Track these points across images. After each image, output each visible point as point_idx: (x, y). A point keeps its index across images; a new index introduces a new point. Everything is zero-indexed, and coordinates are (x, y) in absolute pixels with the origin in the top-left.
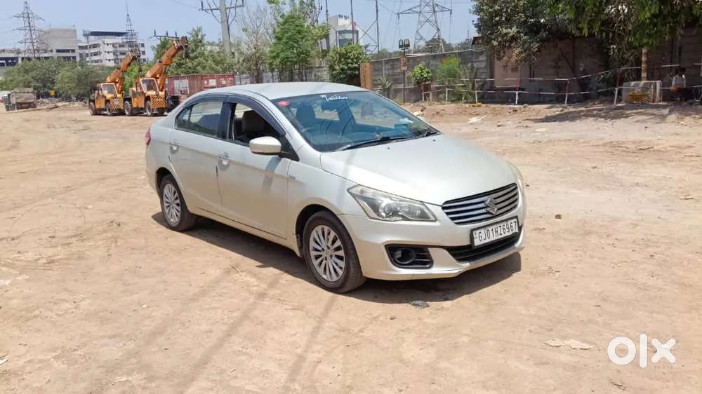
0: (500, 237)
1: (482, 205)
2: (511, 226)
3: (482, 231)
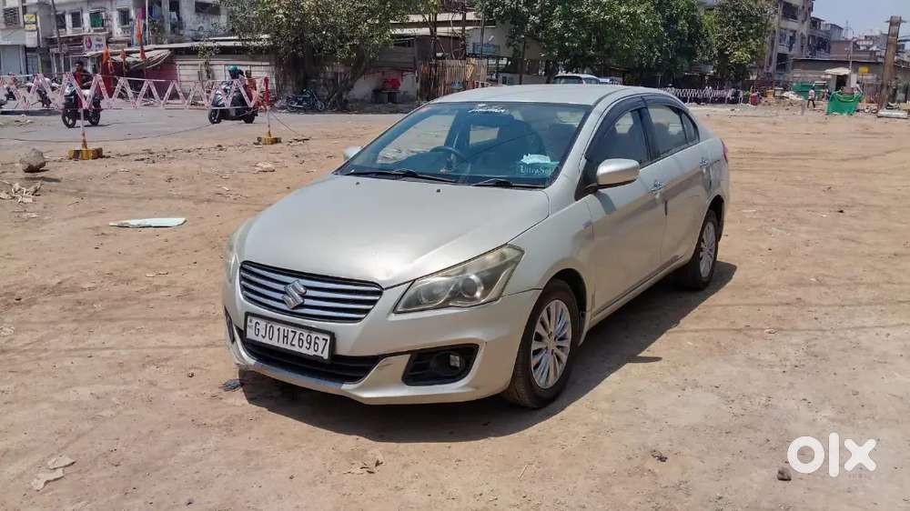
0: (288, 347)
1: (281, 287)
2: (315, 343)
3: (263, 323)
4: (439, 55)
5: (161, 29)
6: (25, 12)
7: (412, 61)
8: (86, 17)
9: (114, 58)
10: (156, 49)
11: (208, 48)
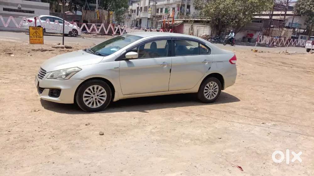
4: (272, 26)
5: (183, 14)
6: (149, 8)
7: (259, 28)
8: (164, 9)
9: (166, 22)
10: (179, 20)
11: (191, 21)
